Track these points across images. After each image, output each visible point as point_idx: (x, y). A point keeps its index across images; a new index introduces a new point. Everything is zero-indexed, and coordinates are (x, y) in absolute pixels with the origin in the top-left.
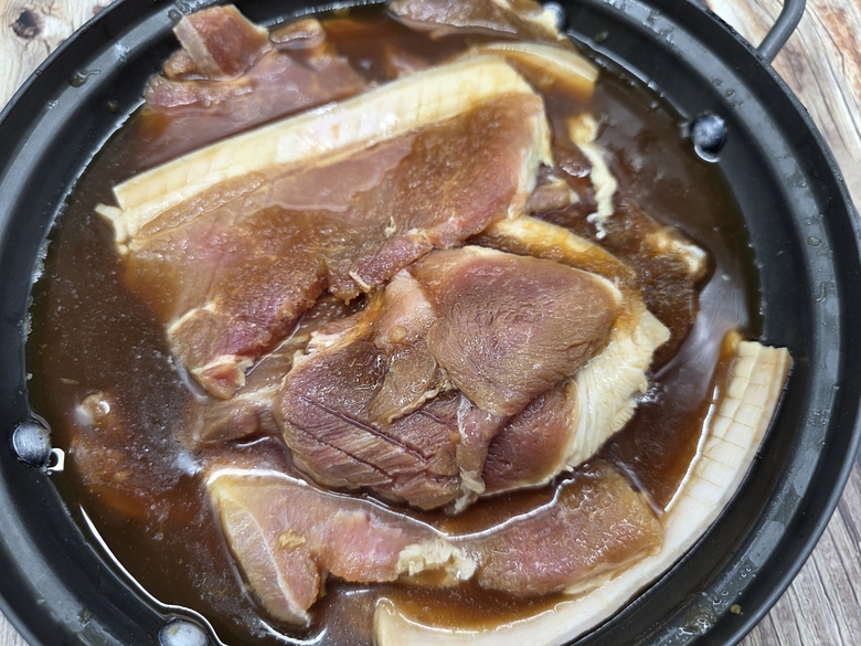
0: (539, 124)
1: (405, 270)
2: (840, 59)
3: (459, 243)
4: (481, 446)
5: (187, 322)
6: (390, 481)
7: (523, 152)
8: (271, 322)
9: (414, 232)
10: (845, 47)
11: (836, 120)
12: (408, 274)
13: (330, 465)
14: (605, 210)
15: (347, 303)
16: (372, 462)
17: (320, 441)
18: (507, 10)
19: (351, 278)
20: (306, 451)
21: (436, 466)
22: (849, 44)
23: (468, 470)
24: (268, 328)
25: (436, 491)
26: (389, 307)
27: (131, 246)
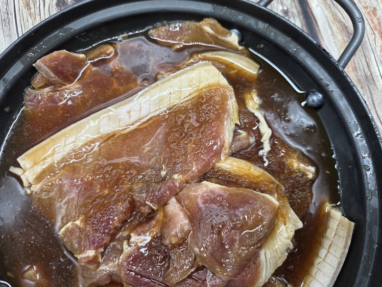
0: (232, 103)
1: (173, 198)
2: (374, 36)
3: (199, 180)
5: (67, 229)
9: (176, 176)
10: (376, 30)
11: (371, 70)
12: (175, 201)
14: (267, 147)
15: (146, 215)
18: (212, 34)
19: (147, 205)
22: (378, 28)
24: (108, 234)
27: (32, 188)
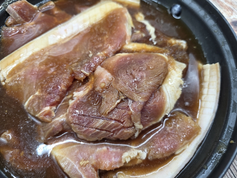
0: (128, 16)
3: (113, 54)
4: (139, 113)
5: (30, 100)
6: (112, 134)
7: (125, 24)
8: (59, 93)
9: (99, 53)
12: (100, 67)
13: (91, 134)
14: (153, 37)
15: (82, 81)
16: (105, 129)
17: (85, 127)
19: (82, 72)
20: (81, 132)
21: (126, 124)
23: (136, 122)
24: (58, 95)
25: (128, 133)
26: (97, 78)
27: (6, 81)
